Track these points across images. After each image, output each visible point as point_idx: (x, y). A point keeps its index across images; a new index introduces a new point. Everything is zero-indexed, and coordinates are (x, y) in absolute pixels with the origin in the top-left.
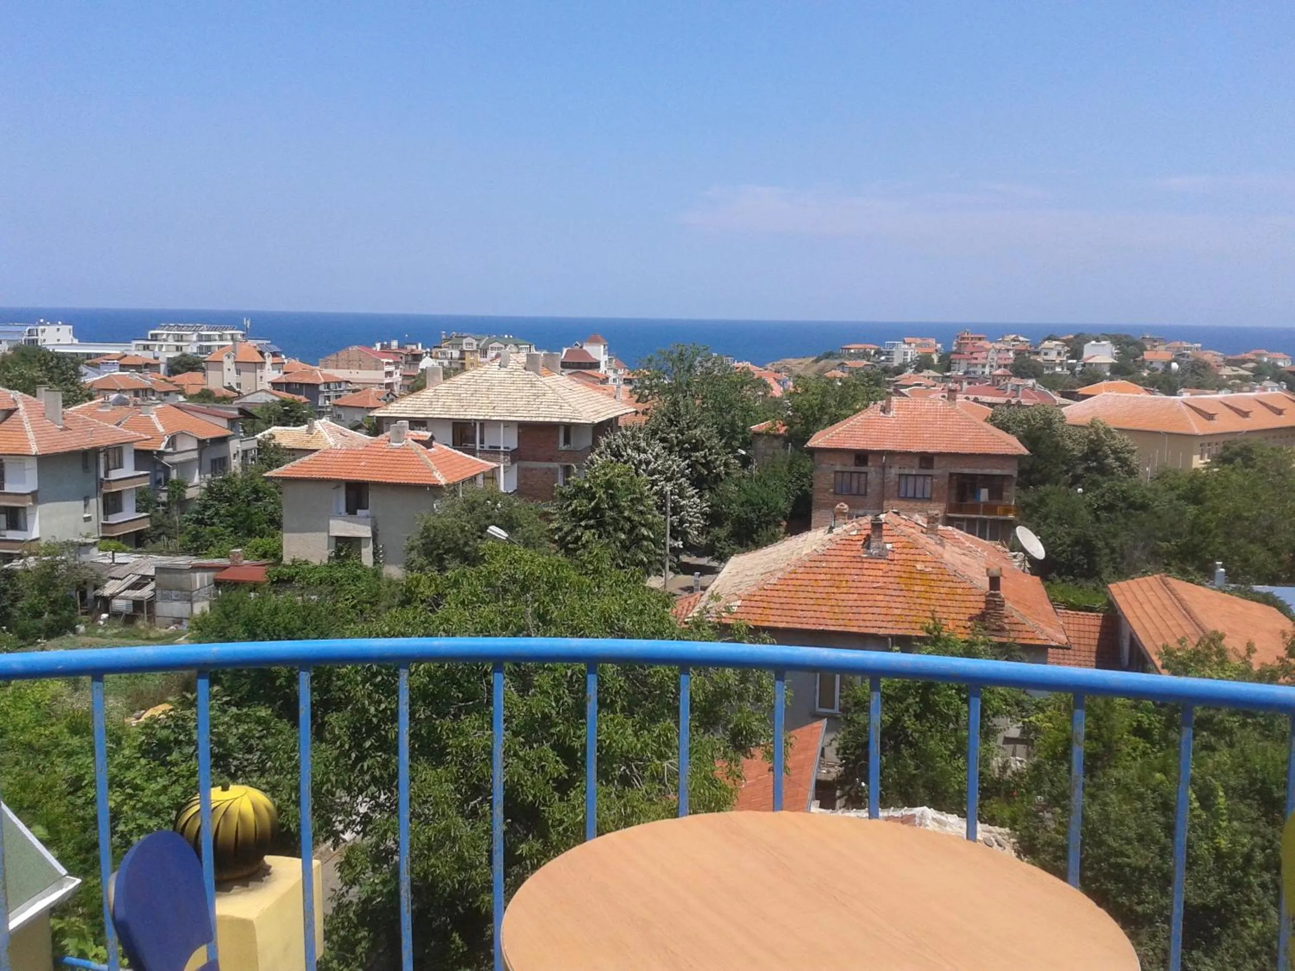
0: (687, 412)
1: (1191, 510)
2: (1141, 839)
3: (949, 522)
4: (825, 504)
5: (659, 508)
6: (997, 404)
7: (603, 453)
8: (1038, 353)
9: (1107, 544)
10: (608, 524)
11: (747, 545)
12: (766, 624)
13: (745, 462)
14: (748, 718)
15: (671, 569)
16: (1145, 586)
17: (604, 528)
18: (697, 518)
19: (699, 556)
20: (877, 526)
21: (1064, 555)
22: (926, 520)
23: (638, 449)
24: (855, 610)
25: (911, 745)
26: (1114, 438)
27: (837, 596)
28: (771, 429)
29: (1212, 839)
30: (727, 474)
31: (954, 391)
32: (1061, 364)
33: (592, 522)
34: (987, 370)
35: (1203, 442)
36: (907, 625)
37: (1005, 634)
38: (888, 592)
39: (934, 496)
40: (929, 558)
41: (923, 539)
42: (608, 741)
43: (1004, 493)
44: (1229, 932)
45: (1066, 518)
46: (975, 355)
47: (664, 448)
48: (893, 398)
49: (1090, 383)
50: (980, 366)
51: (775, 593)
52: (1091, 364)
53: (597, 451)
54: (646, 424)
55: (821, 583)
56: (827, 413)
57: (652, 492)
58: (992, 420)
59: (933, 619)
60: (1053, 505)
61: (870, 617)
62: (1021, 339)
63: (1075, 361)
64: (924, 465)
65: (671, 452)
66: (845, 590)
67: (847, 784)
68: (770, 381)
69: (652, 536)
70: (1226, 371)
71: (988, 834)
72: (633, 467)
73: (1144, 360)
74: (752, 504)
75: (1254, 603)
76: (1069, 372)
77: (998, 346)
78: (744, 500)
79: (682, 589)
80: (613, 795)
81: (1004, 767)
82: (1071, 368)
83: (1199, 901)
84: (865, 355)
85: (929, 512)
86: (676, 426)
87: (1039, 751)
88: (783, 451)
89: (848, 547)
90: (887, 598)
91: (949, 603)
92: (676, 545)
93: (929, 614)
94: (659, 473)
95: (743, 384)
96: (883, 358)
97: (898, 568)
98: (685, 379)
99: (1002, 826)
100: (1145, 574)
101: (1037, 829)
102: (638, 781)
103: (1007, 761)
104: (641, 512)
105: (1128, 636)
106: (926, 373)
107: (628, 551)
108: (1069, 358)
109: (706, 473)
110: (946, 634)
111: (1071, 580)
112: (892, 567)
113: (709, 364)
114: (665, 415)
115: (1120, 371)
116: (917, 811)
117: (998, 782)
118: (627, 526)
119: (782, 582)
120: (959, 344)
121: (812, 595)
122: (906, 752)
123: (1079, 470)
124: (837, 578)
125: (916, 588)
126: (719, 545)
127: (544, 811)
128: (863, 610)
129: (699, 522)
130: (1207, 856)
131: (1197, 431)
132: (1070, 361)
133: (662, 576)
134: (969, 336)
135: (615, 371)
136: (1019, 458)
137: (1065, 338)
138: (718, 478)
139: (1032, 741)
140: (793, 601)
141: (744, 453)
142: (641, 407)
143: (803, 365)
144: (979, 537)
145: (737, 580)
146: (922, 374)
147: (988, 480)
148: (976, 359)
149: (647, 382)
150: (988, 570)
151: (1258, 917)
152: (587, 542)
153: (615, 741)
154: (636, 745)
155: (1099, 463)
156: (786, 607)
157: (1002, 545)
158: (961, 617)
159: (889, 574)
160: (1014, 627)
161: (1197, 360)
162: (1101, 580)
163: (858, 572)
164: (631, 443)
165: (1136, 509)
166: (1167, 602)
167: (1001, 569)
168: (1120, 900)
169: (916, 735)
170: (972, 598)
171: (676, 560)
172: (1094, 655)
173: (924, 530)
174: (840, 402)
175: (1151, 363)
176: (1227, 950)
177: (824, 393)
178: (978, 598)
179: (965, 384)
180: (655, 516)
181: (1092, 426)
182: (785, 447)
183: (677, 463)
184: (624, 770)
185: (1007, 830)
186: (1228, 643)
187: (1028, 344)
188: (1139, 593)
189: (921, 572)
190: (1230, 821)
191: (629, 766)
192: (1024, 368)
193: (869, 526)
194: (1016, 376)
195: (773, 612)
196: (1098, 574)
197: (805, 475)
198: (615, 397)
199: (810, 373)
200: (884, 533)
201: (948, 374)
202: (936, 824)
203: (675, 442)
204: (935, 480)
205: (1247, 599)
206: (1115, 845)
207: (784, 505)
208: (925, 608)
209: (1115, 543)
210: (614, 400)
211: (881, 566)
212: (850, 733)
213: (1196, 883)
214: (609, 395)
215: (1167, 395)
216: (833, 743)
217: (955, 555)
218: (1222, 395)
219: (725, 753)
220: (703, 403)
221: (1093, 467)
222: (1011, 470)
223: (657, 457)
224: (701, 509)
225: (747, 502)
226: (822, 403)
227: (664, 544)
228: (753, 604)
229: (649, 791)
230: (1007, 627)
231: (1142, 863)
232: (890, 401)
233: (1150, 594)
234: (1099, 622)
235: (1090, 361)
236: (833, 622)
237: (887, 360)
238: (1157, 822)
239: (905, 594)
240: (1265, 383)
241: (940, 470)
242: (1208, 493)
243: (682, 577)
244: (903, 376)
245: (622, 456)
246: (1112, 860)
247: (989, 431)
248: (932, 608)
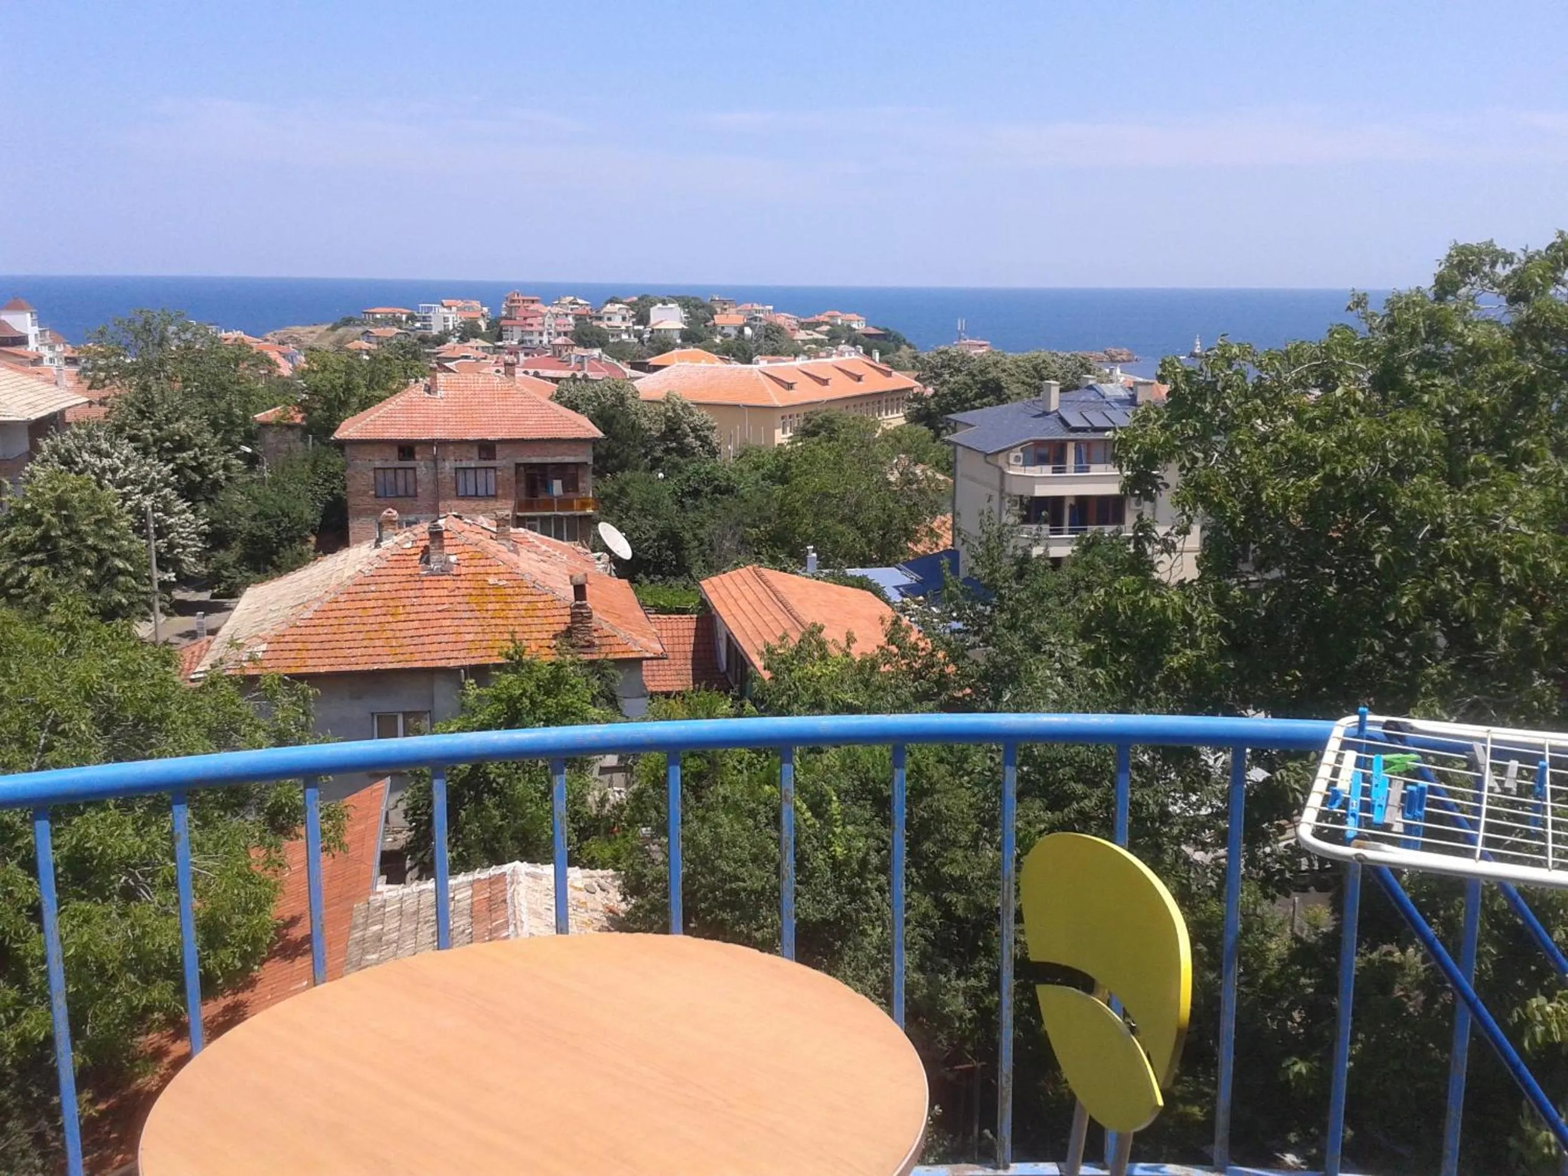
0: (164, 400)
1: (778, 490)
2: (755, 859)
3: (519, 522)
4: (366, 510)
5: (137, 530)
6: (561, 379)
7: (47, 461)
8: (600, 318)
9: (695, 535)
10: (66, 558)
11: (266, 571)
12: (304, 670)
13: (252, 461)
14: (290, 791)
15: (162, 610)
16: (739, 580)
17: (61, 563)
18: (193, 540)
19: (199, 590)
20: (436, 535)
21: (651, 551)
22: (495, 523)
23: (99, 453)
24: (417, 641)
25: (495, 793)
26: (691, 414)
27: (394, 626)
28: (282, 417)
29: (827, 849)
30: (228, 479)
31: (513, 365)
32: (627, 330)
33: (40, 556)
34: (545, 339)
35: (785, 413)
36: (482, 652)
37: (596, 650)
38: (456, 615)
39: (500, 492)
40: (502, 569)
41: (493, 546)
42: (100, 848)
43: (580, 485)
44: (850, 943)
45: (649, 509)
46: (529, 321)
47: (136, 449)
48: (439, 375)
49: (661, 352)
50: (536, 334)
51: (312, 630)
52: (660, 330)
53: (39, 458)
54: (106, 417)
55: (371, 612)
56: (355, 395)
57: (125, 510)
58: (558, 397)
59: (513, 641)
60: (635, 494)
61: (435, 647)
62: (580, 301)
63: (641, 327)
64: (484, 455)
65: (146, 454)
66: (402, 618)
67: (420, 851)
68: (273, 355)
69: (131, 569)
70: (801, 335)
71: (588, 880)
72: (93, 477)
73: (715, 325)
74: (267, 517)
75: (849, 589)
76: (636, 340)
77: (555, 310)
78: (255, 512)
79: (180, 635)
80: (114, 915)
81: (603, 801)
82: (639, 335)
83: (819, 916)
84: (397, 322)
85: (499, 513)
86: (150, 419)
87: (639, 776)
88: (301, 444)
89: (402, 564)
90: (456, 622)
91: (529, 620)
92: (166, 577)
93: (507, 636)
94: (133, 484)
95: (237, 361)
96: (418, 325)
97: (466, 584)
98: (156, 355)
99: (603, 868)
100: (736, 566)
101: (644, 865)
102: (148, 893)
103: (605, 794)
104: (112, 538)
105: (724, 637)
106: (473, 342)
107: (98, 592)
108: (634, 324)
109: (199, 479)
110: (528, 658)
111: (660, 580)
112: (459, 584)
113: (188, 336)
114: (132, 405)
115: (690, 337)
116: (507, 868)
117: (597, 818)
118: (93, 557)
119: (320, 615)
120: (510, 309)
121: (361, 628)
122: (489, 801)
123: (658, 454)
124: (392, 603)
125: (490, 606)
126: (226, 574)
127: (18, 949)
128: (426, 640)
129: (195, 546)
130: (823, 866)
131: (778, 403)
132: (636, 327)
133: (150, 621)
134: (520, 298)
135: (52, 348)
136: (594, 441)
137: (628, 301)
138: (216, 485)
139: (632, 768)
140: (337, 637)
141: (249, 450)
142: (96, 395)
143: (314, 334)
144: (555, 537)
145: (259, 617)
146: (467, 344)
147: (561, 469)
148: (532, 325)
149: (101, 362)
150: (571, 577)
151: (877, 923)
152: (37, 584)
153: (110, 847)
154: (140, 846)
155: (678, 443)
156: (327, 645)
157: (584, 547)
158: (545, 635)
159: (456, 593)
160: (604, 641)
161: (771, 324)
162: (691, 576)
163: (418, 593)
164: (88, 444)
165: (721, 493)
166: (763, 596)
167: (586, 575)
168: (737, 929)
169: (501, 780)
170: (555, 612)
171: (168, 598)
172: (690, 662)
173: (494, 536)
174: (371, 380)
175: (723, 328)
176: (849, 964)
177: (349, 370)
178: (562, 612)
179: (522, 356)
180: (132, 542)
181: (668, 401)
182: (304, 439)
183: (158, 469)
184: (126, 881)
185: (611, 872)
186: (827, 635)
187: (588, 308)
188: (732, 588)
189: (496, 587)
190: (844, 826)
191: (131, 875)
192: (586, 335)
193: (427, 536)
194: (578, 346)
195: (311, 654)
196: (688, 570)
197: (335, 475)
198: (56, 383)
199: (326, 344)
200: (446, 542)
201: (500, 344)
202: (531, 879)
203: (151, 439)
204: (499, 473)
205: (841, 584)
206: (729, 869)
207: (311, 514)
208: (502, 629)
209: (702, 533)
210: (54, 388)
211: (446, 584)
212: (419, 789)
213: (814, 899)
214: (47, 381)
215: (742, 363)
216: (400, 804)
217: (531, 562)
218: (801, 362)
219: (262, 839)
220: (186, 387)
221: (673, 449)
222: (585, 457)
223: (127, 462)
224: (198, 527)
225: (260, 514)
226: (348, 383)
227: (149, 578)
228: (283, 646)
229: (164, 903)
230: (597, 642)
231: (758, 886)
232: (435, 378)
233: (744, 588)
234: (693, 625)
235: (657, 327)
236: (390, 658)
237: (425, 327)
238: (771, 838)
239: (478, 614)
240: (841, 347)
241: (504, 461)
242: (794, 470)
243: (178, 619)
244: (445, 346)
245: (76, 463)
246: (728, 886)
247: (557, 412)
248: (511, 629)
